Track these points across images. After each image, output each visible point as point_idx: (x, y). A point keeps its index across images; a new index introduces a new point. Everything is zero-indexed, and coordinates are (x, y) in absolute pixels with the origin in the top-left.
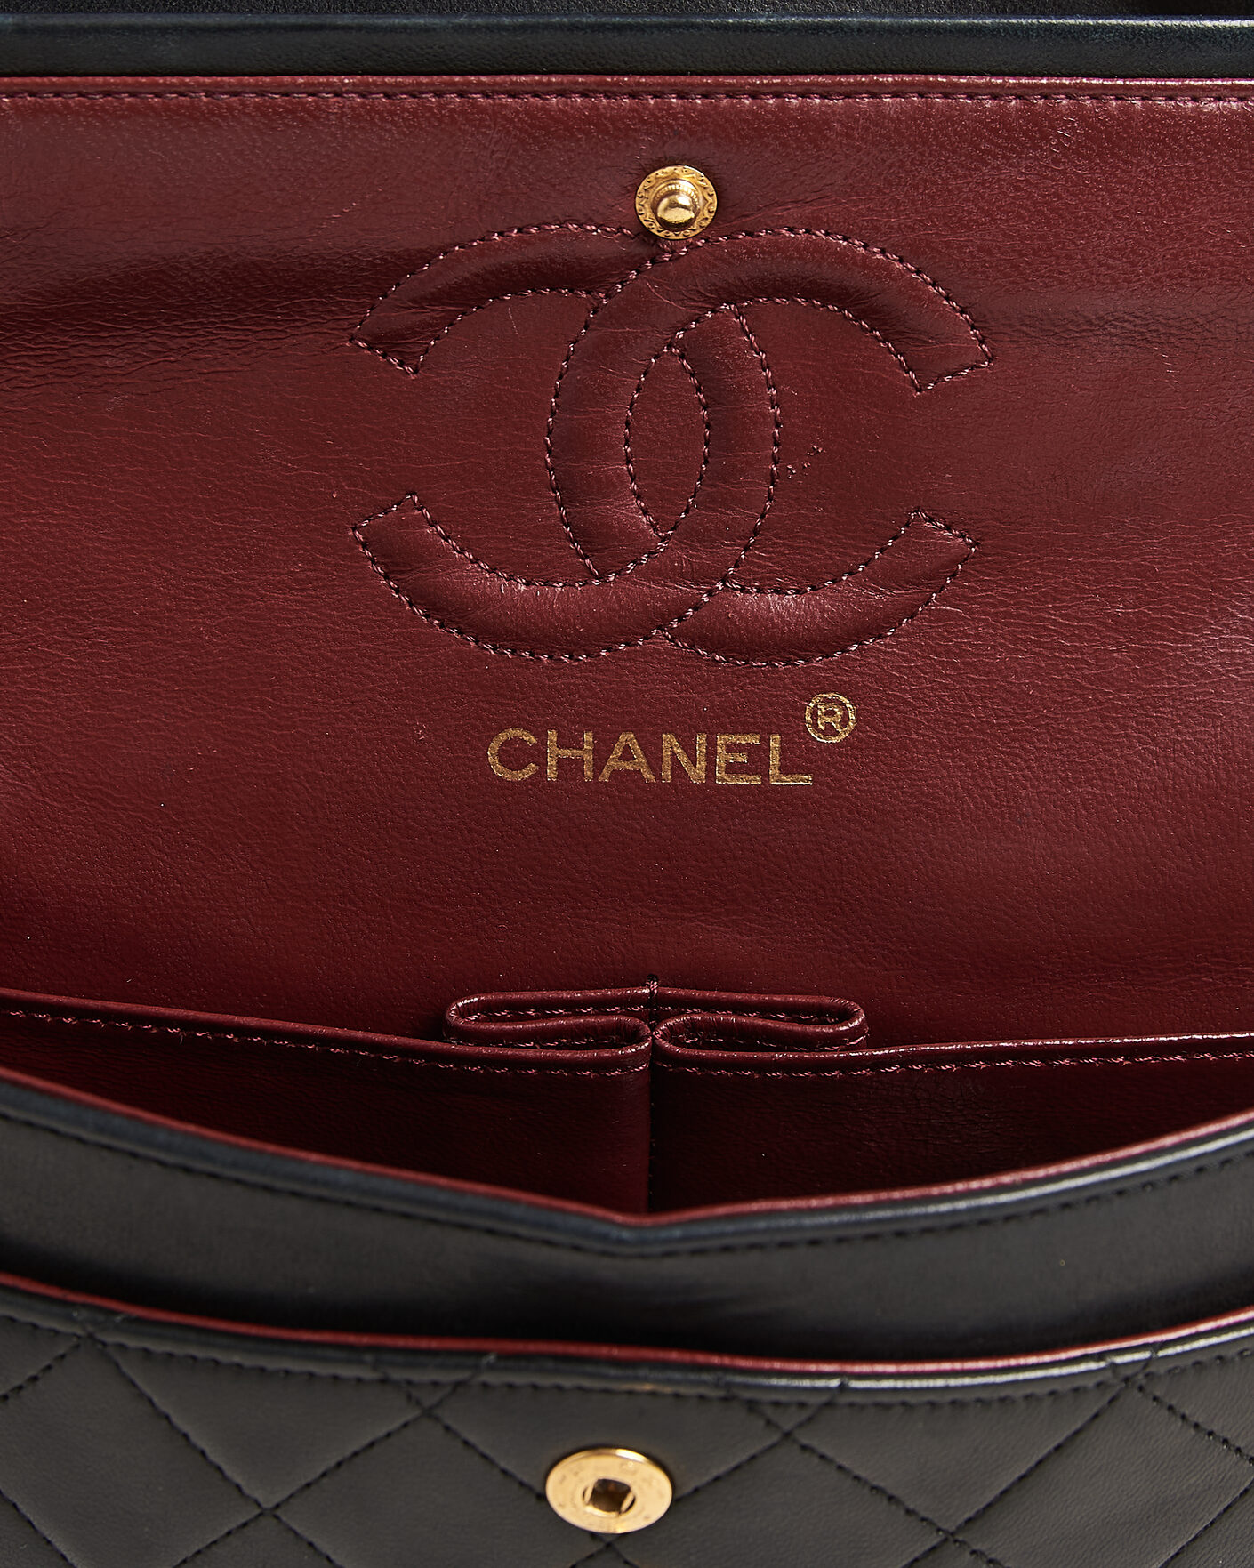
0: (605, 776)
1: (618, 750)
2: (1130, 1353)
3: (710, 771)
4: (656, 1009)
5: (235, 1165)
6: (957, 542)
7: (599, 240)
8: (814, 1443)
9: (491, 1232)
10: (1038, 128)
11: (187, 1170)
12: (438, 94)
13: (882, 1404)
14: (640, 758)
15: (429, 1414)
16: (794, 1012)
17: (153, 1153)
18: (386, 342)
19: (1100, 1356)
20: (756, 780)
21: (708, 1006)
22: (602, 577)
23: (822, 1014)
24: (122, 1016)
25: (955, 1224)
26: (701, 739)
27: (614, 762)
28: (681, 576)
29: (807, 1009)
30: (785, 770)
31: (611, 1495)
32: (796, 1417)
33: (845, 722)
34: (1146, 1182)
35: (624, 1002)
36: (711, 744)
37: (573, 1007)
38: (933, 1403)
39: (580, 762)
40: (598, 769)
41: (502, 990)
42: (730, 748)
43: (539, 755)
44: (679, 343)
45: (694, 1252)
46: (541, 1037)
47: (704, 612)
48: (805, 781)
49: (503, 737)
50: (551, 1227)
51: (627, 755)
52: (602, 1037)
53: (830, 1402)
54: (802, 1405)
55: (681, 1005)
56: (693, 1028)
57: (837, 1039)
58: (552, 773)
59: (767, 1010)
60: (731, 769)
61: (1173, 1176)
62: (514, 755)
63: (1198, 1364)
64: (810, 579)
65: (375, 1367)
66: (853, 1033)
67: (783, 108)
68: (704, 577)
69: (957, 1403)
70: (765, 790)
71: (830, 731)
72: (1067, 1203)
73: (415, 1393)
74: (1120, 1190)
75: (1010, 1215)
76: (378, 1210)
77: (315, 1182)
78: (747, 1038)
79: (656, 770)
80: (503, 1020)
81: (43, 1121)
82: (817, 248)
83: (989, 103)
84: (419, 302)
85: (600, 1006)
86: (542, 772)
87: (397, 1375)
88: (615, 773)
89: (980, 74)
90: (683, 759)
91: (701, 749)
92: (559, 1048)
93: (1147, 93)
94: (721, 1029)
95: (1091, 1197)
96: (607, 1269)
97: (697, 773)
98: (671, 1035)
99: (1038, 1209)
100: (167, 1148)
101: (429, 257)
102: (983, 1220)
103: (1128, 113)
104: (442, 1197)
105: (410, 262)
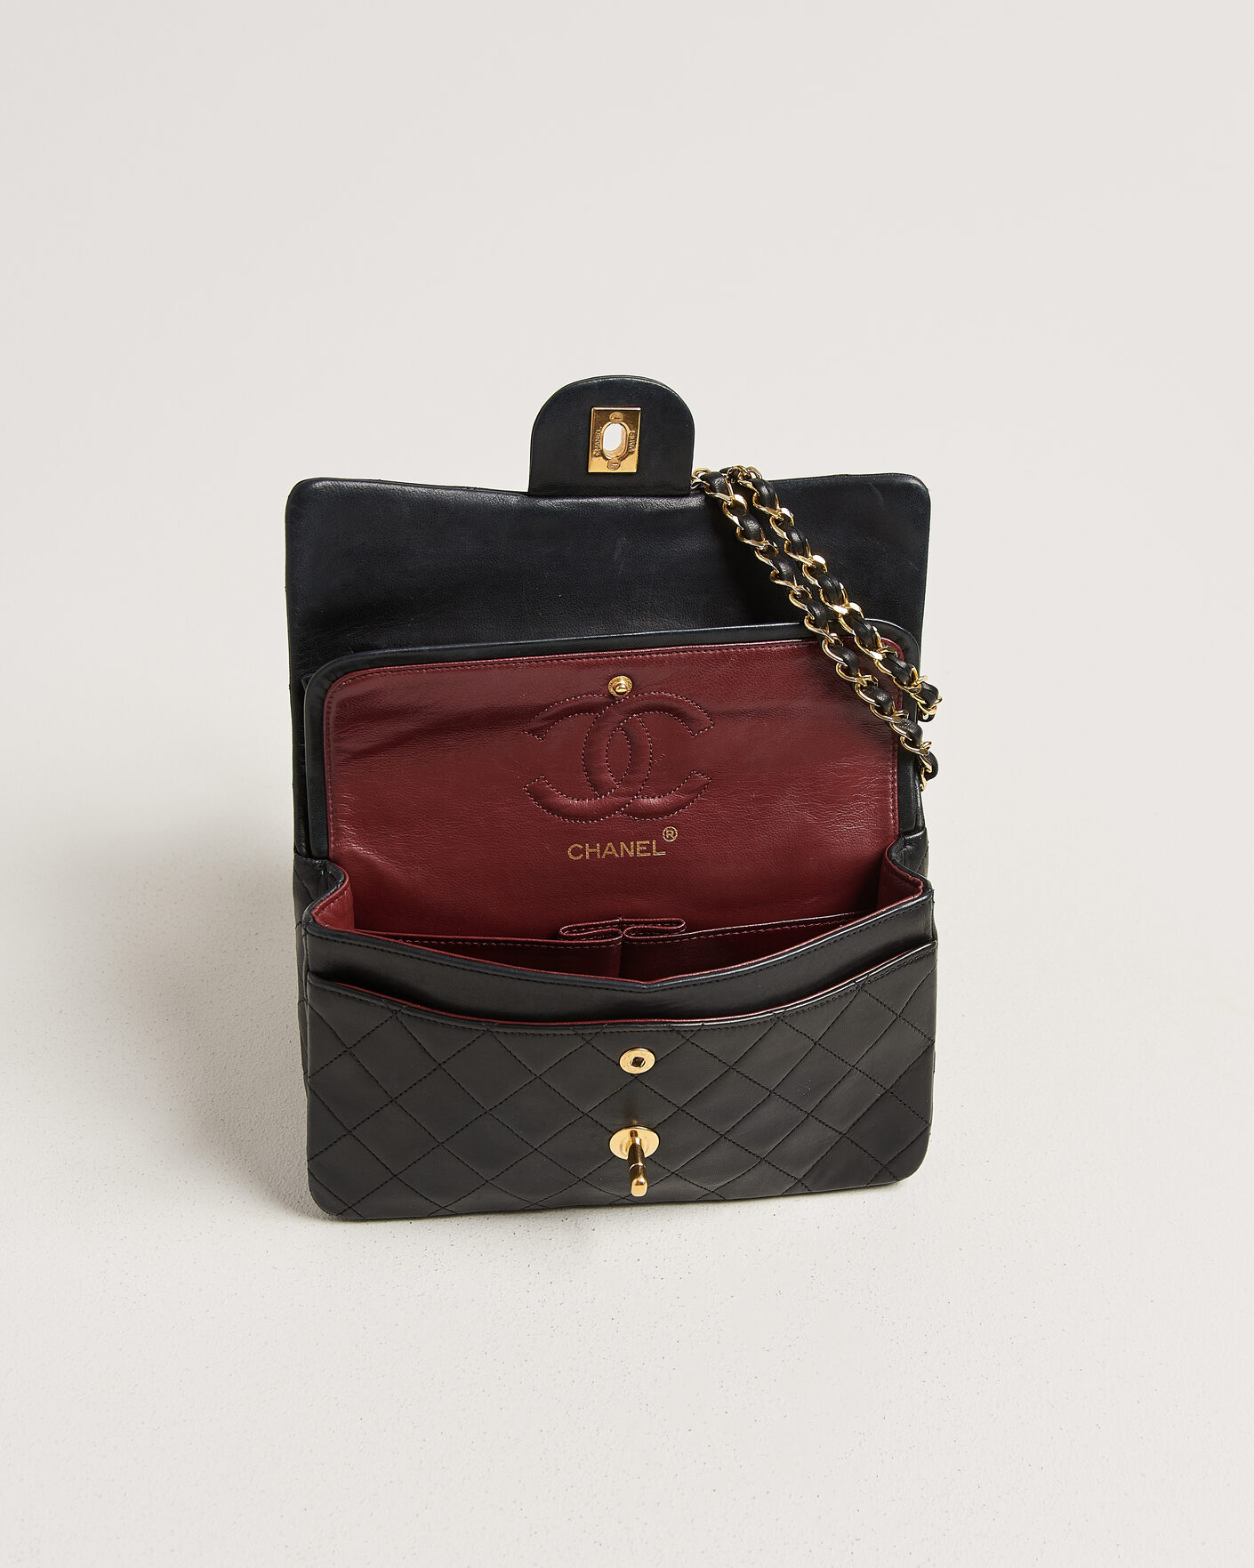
0: (603, 857)
1: (607, 848)
2: (779, 1010)
3: (635, 853)
4: (621, 926)
5: (534, 977)
6: (706, 779)
7: (598, 698)
8: (695, 1042)
9: (607, 989)
10: (725, 657)
11: (520, 979)
12: (551, 661)
13: (713, 1028)
14: (614, 850)
15: (588, 1042)
16: (663, 923)
17: (510, 976)
18: (533, 732)
19: (771, 1012)
20: (649, 854)
21: (637, 923)
22: (600, 797)
23: (671, 923)
24: (459, 940)
25: (732, 977)
26: (632, 843)
27: (606, 852)
28: (623, 795)
29: (667, 922)
30: (657, 851)
31: (637, 1062)
32: (690, 1034)
33: (674, 835)
34: (782, 962)
35: (611, 924)
36: (635, 844)
37: (596, 927)
38: (726, 1028)
39: (596, 852)
40: (601, 855)
41: (575, 923)
42: (641, 845)
43: (583, 851)
44: (622, 727)
45: (663, 990)
46: (588, 937)
47: (631, 805)
48: (664, 853)
49: (572, 847)
50: (624, 986)
51: (610, 850)
52: (606, 935)
53: (700, 1029)
54: (692, 1031)
55: (629, 924)
56: (634, 930)
57: (678, 930)
58: (587, 857)
59: (655, 923)
60: (641, 852)
61: (788, 960)
62: (576, 853)
63: (797, 1012)
64: (661, 793)
65: (573, 1030)
66: (682, 928)
67: (652, 658)
68: (631, 795)
69: (733, 1027)
70: (652, 857)
71: (671, 838)
72: (761, 969)
73: (584, 1037)
74: (775, 965)
75: (746, 974)
76: (575, 986)
77: (557, 980)
78: (651, 932)
79: (619, 853)
80: (575, 933)
81: (476, 969)
82: (662, 697)
83: (711, 652)
84: (544, 719)
85: (604, 926)
86: (584, 857)
87: (580, 1032)
88: (607, 855)
89: (708, 644)
90: (627, 849)
91: (632, 847)
92: (594, 939)
93: (756, 646)
94: (642, 930)
95: (767, 967)
96: (638, 997)
97: (631, 854)
98: (628, 933)
99: (753, 972)
100: (514, 974)
101: (548, 707)
102: (739, 975)
103: (751, 652)
104: (593, 981)
105: (542, 708)
